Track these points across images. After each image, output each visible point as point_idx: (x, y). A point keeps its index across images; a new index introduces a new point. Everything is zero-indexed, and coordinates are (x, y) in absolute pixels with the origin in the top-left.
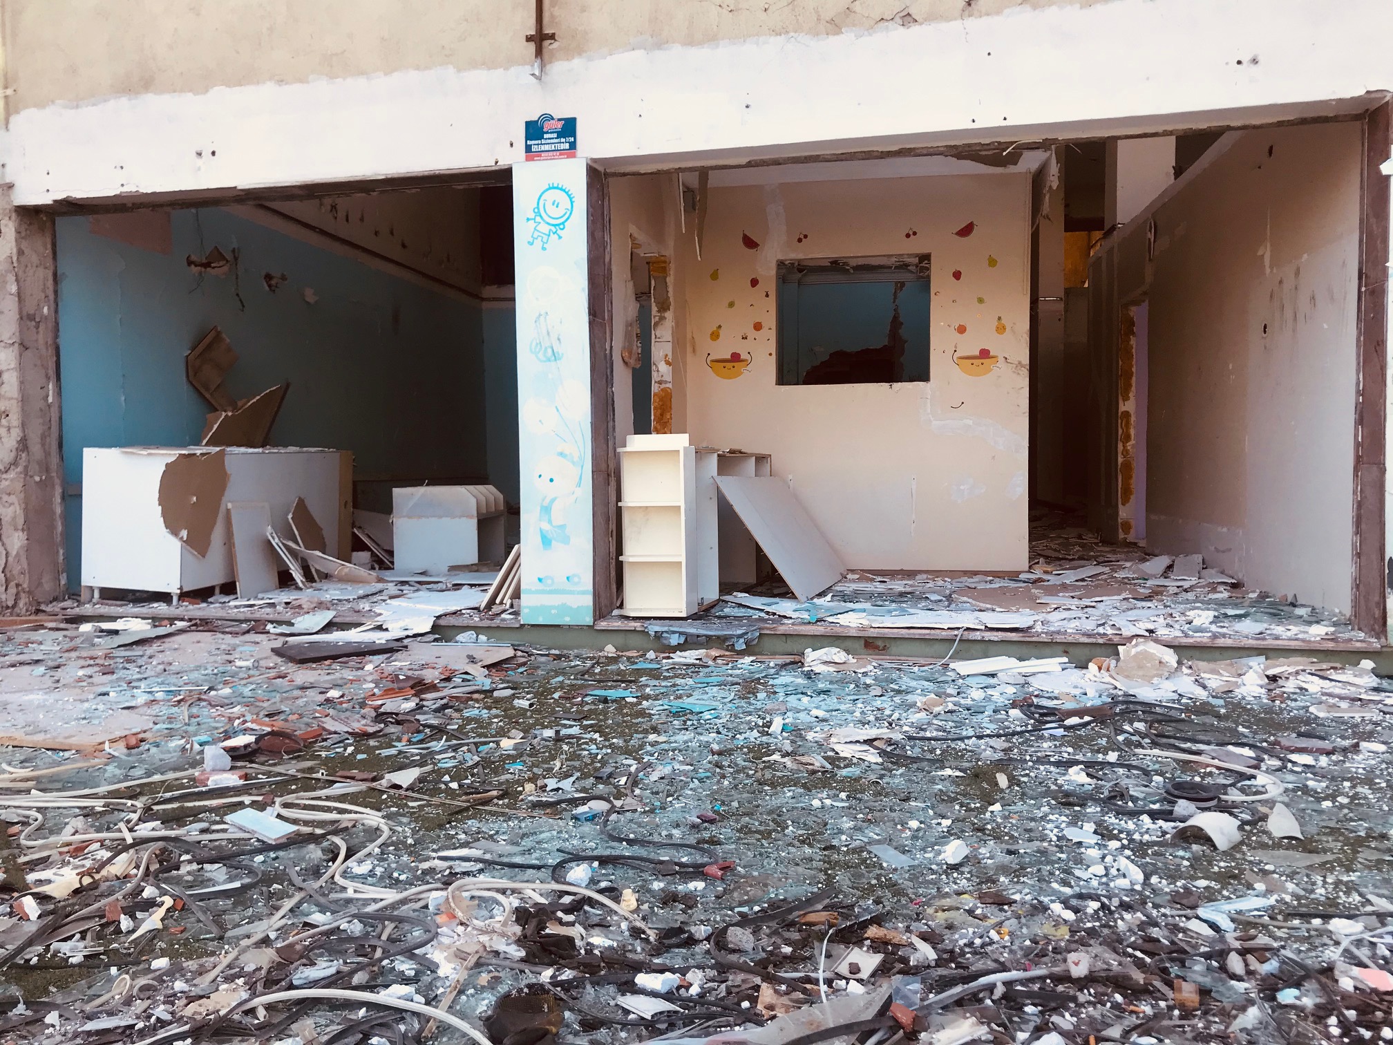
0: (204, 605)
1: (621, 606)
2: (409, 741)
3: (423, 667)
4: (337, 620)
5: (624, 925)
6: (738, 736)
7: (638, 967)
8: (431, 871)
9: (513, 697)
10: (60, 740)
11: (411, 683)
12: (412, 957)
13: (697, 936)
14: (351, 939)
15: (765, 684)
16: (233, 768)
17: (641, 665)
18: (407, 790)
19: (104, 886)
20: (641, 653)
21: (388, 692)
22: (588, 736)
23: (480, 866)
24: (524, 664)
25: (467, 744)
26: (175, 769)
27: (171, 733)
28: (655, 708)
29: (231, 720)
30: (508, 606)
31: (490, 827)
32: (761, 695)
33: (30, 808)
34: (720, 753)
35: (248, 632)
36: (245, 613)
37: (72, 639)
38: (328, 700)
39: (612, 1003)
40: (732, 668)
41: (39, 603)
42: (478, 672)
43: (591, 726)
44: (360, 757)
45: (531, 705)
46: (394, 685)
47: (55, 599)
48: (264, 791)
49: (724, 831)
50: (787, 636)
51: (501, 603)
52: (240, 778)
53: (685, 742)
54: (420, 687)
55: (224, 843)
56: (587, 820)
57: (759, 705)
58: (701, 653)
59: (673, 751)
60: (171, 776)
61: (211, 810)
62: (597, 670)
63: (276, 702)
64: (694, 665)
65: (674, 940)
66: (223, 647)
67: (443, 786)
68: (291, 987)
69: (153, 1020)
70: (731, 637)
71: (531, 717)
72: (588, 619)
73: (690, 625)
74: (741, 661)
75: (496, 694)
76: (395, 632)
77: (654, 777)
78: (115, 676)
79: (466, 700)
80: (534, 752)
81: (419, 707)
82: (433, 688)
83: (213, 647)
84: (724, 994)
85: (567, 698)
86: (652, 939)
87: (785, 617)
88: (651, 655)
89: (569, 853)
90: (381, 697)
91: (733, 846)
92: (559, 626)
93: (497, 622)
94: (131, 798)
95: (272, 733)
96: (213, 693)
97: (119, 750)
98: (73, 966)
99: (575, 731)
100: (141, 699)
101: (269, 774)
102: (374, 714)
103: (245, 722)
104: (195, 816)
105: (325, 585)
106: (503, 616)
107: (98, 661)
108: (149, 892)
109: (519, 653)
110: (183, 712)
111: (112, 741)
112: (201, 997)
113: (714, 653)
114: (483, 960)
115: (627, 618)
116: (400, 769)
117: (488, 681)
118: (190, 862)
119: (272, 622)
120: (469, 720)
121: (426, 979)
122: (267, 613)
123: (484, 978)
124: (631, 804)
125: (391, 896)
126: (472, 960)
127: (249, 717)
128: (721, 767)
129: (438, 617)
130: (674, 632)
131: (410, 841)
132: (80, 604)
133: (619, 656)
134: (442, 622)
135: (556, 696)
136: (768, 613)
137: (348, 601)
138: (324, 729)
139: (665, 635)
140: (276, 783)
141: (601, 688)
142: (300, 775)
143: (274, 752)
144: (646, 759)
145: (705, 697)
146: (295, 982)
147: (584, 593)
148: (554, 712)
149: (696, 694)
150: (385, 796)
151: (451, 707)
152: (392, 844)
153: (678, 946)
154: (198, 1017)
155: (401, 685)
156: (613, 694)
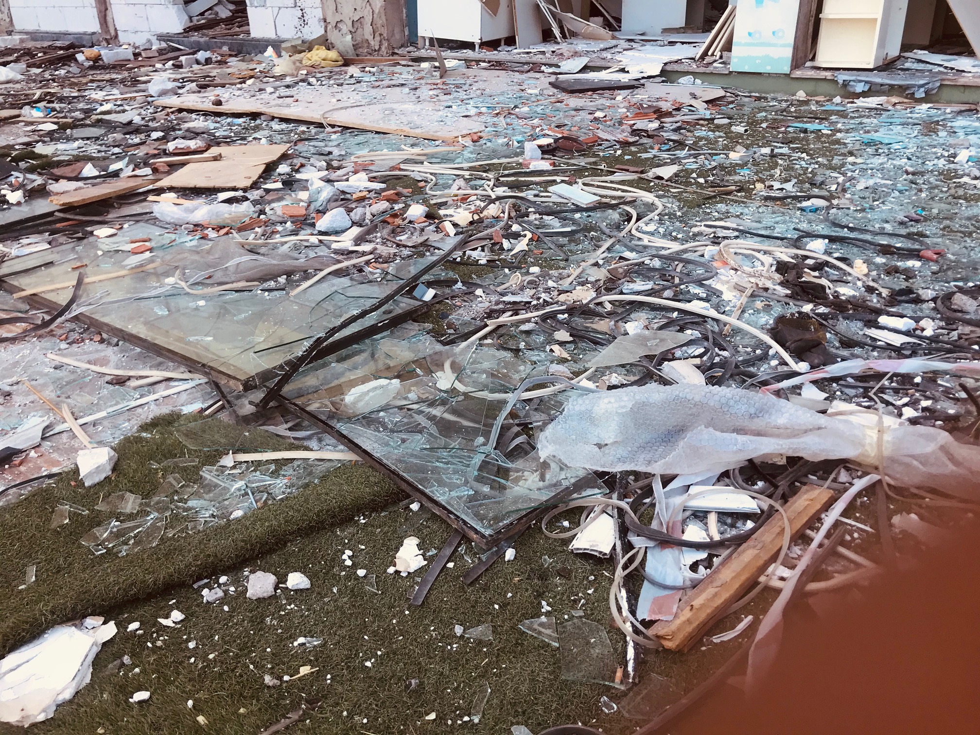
0: (495, 52)
1: (813, 59)
2: (660, 149)
3: (658, 100)
4: (590, 64)
5: (859, 284)
6: (927, 162)
7: (879, 312)
8: (700, 234)
9: (730, 125)
10: (431, 133)
11: (653, 110)
12: (701, 285)
13: (924, 297)
14: (654, 269)
15: (944, 126)
16: (542, 159)
17: (829, 107)
18: (667, 181)
19: (486, 222)
20: (828, 98)
21: (638, 115)
22: (797, 155)
23: (736, 234)
24: (732, 102)
25: (704, 154)
26: (506, 157)
27: (497, 134)
28: (849, 139)
29: (534, 128)
30: (718, 57)
31: (735, 209)
32: (942, 134)
33: (426, 173)
34: (913, 174)
35: (529, 71)
36: (525, 58)
37: (419, 72)
38: (595, 118)
39: (861, 333)
40: (911, 112)
41: (393, 48)
42: (700, 106)
43: (797, 148)
44: (627, 157)
45: (746, 131)
46: (641, 111)
47: (402, 46)
48: (567, 174)
49: (930, 229)
50: (965, 87)
51: (713, 55)
52: (551, 164)
53: (881, 164)
54: (660, 114)
55: (551, 204)
56: (811, 211)
57: (941, 141)
58: (882, 99)
59: (872, 169)
60: (504, 160)
61: (537, 184)
62: (793, 109)
63: (560, 117)
64: (876, 109)
65: (903, 298)
66: (515, 80)
67: (693, 181)
68: (622, 293)
69: (541, 300)
70: (913, 86)
71: (747, 139)
72: (786, 69)
73: (875, 75)
74: (918, 107)
75: (716, 121)
76: (634, 74)
77: (861, 186)
78: (451, 97)
79: (696, 123)
80: (755, 163)
81: (661, 128)
82: (669, 114)
83: (509, 80)
84: (956, 338)
85: (772, 128)
86: (884, 295)
87: (964, 71)
88: (838, 100)
89: (802, 231)
90: (633, 118)
91: (940, 240)
92: (760, 74)
93: (710, 69)
94: (484, 172)
95: (563, 137)
96: (517, 110)
97: (468, 142)
98: (481, 265)
99: (785, 150)
100: (473, 111)
101: (568, 164)
102: (630, 130)
103: (542, 130)
104: (528, 186)
105: (574, 41)
106: (715, 64)
107: (439, 86)
108: (515, 228)
109: (728, 94)
110: (502, 121)
111: (463, 136)
112: (567, 292)
113: (895, 99)
114: (756, 293)
115: (819, 68)
116: (658, 167)
117: (708, 112)
118: (535, 213)
119: (545, 65)
120: (700, 139)
121: (714, 299)
122: (539, 58)
123: (759, 304)
124: (845, 204)
125: (675, 247)
126: (749, 292)
127: (545, 127)
128: (916, 184)
129: (666, 64)
130: (861, 81)
131: (679, 214)
132: (419, 49)
133: (809, 100)
134: (668, 68)
135: (764, 125)
136: (946, 68)
137: (593, 51)
138: (599, 138)
139: (852, 83)
140: (575, 170)
141: (800, 122)
142: (589, 166)
143: (569, 151)
144: (849, 174)
145: (891, 132)
146: (624, 291)
147: (784, 46)
148: (764, 137)
149: (882, 131)
150: (652, 184)
151: (685, 129)
152: (666, 214)
153: (907, 302)
154: (568, 303)
155: (646, 111)
156: (810, 127)
